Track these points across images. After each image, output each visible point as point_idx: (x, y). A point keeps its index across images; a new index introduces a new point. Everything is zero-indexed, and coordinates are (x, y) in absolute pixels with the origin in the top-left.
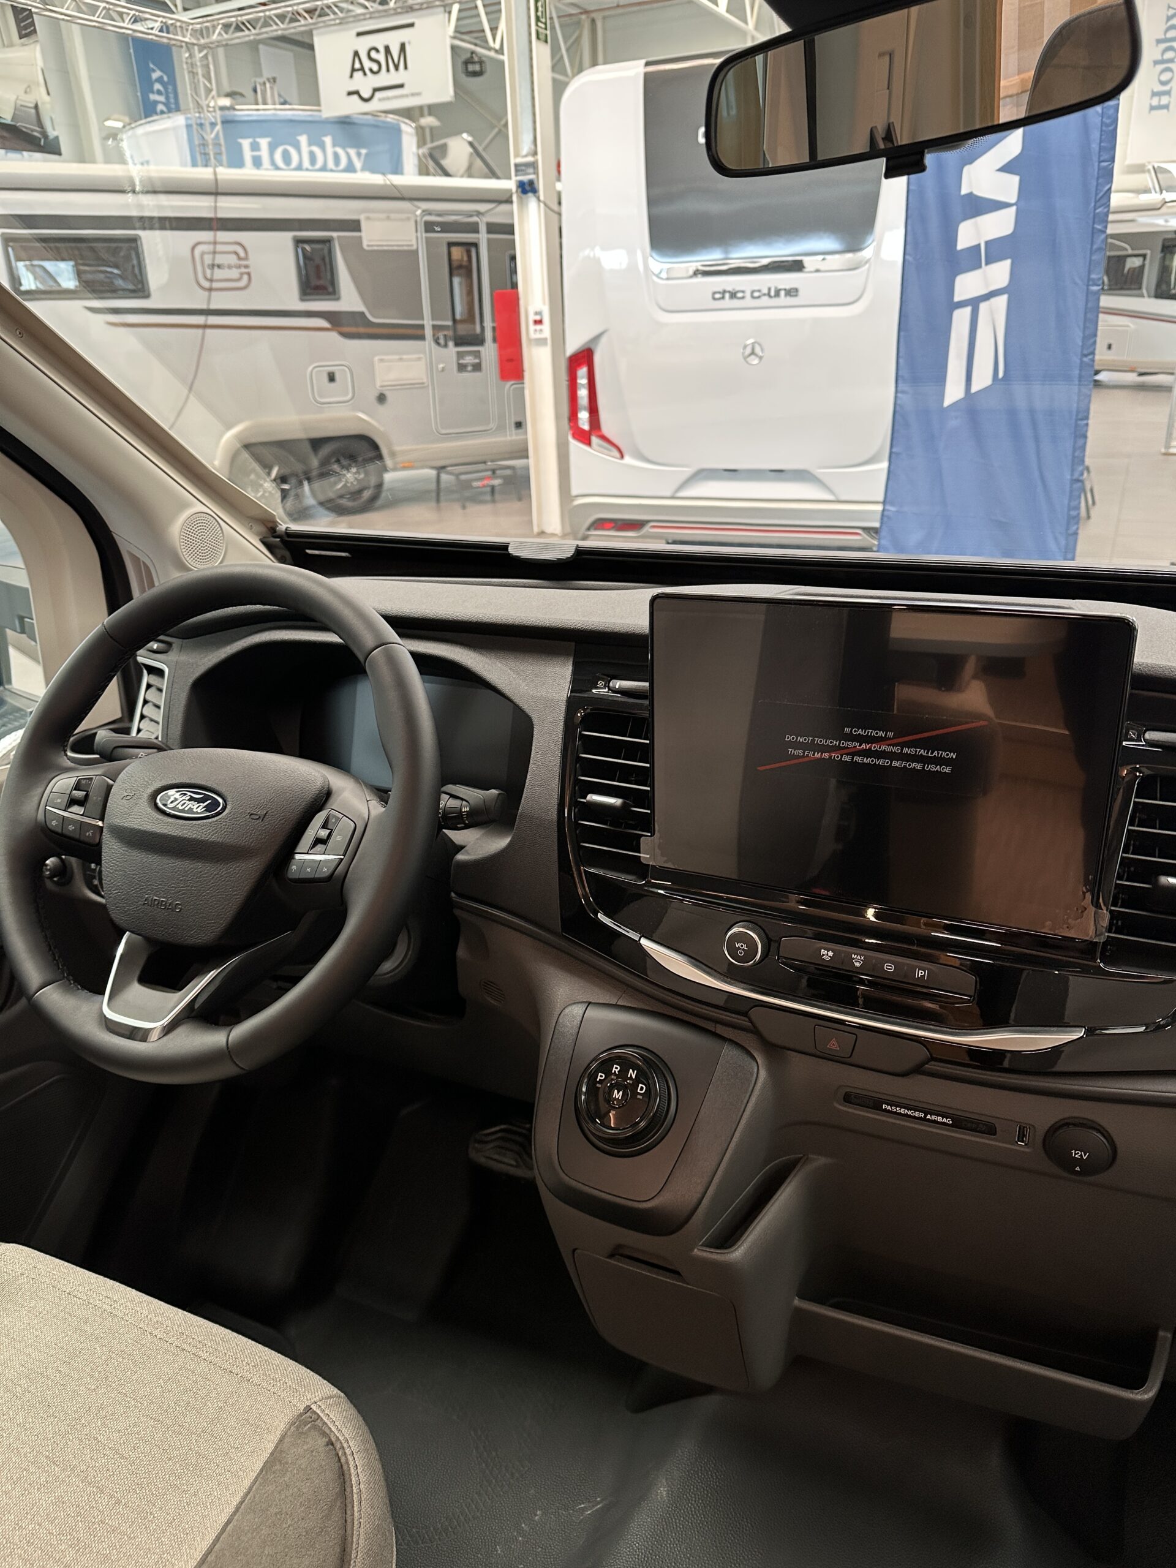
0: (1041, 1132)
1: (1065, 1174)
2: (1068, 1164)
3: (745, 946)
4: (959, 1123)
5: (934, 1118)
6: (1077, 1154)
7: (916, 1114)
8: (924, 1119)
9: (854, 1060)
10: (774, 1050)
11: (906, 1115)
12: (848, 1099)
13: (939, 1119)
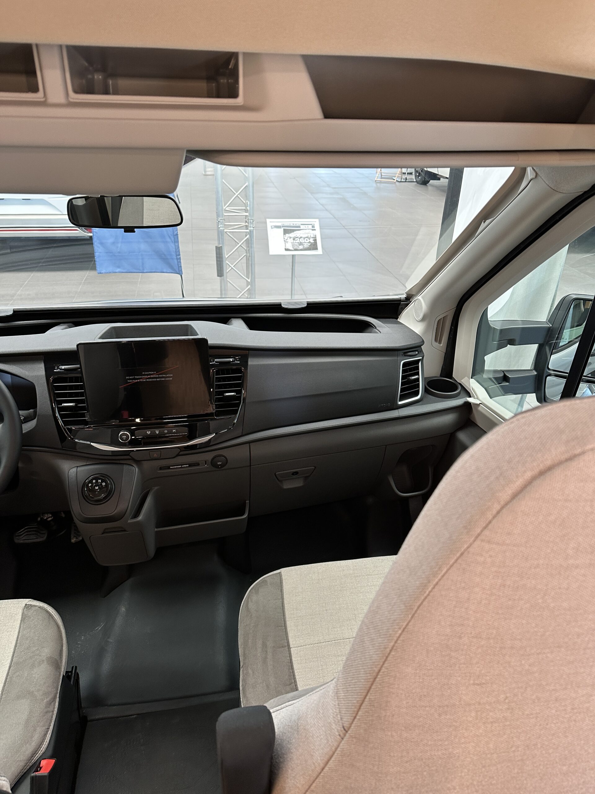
0: (210, 461)
1: (217, 469)
2: (217, 466)
3: (125, 437)
4: (190, 465)
5: (184, 466)
6: (219, 463)
7: (179, 467)
8: (182, 467)
9: (162, 458)
10: (138, 462)
11: (177, 468)
12: (161, 469)
13: (185, 466)
